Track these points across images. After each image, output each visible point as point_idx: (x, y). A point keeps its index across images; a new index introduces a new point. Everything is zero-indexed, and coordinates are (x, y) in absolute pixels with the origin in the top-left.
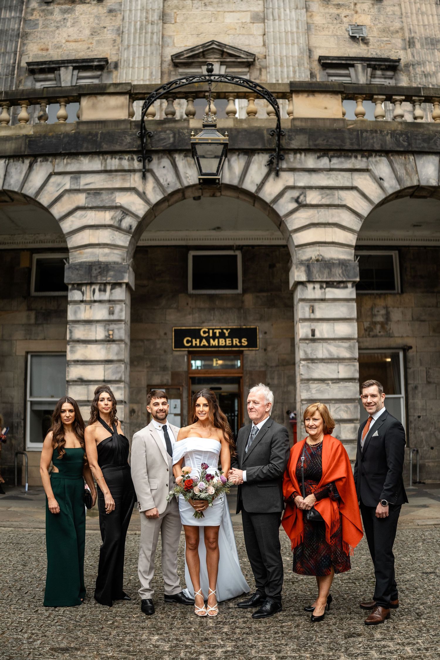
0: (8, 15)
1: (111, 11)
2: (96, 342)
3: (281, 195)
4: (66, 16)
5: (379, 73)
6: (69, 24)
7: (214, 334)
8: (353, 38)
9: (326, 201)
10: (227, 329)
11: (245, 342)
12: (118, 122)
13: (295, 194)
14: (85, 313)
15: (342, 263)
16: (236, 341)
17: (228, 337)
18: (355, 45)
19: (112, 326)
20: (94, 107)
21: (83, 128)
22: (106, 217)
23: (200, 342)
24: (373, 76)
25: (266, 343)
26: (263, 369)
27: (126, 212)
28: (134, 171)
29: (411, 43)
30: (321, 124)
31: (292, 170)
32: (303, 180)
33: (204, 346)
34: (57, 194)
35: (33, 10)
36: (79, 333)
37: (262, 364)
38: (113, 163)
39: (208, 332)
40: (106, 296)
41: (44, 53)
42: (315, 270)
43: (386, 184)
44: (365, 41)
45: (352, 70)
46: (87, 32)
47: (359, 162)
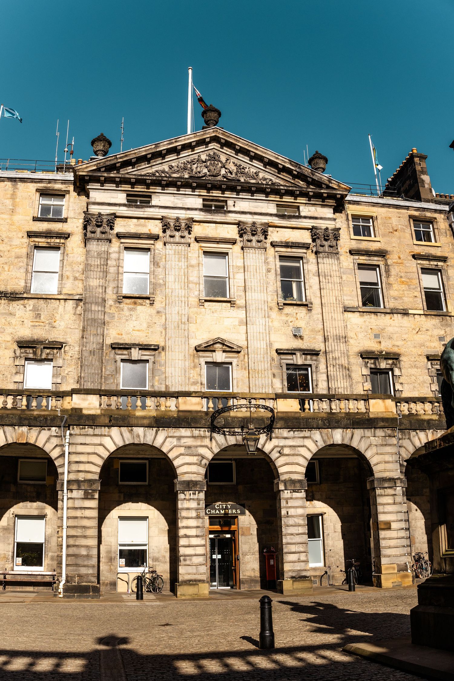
0: (96, 309)
1: (158, 312)
2: (192, 518)
3: (273, 450)
4: (132, 313)
5: (309, 357)
6: (134, 318)
7: (223, 507)
8: (295, 336)
9: (292, 452)
10: (229, 505)
11: (239, 512)
12: (197, 412)
13: (279, 449)
14: (186, 505)
15: (300, 481)
17: (230, 509)
18: (296, 340)
19: (199, 511)
20: (185, 403)
21: (181, 414)
22: (194, 459)
23: (215, 512)
24: (306, 359)
26: (248, 526)
27: (203, 457)
28: (205, 437)
29: (325, 340)
30: (290, 415)
31: (277, 438)
32: (282, 442)
33: (217, 514)
34: (170, 447)
35: (111, 306)
36: (184, 514)
37: (248, 523)
38: (196, 432)
39: (220, 506)
40: (196, 497)
41: (120, 337)
42: (288, 485)
43: (319, 444)
44: (301, 337)
45: (294, 356)
46: (145, 325)
47: (306, 433)
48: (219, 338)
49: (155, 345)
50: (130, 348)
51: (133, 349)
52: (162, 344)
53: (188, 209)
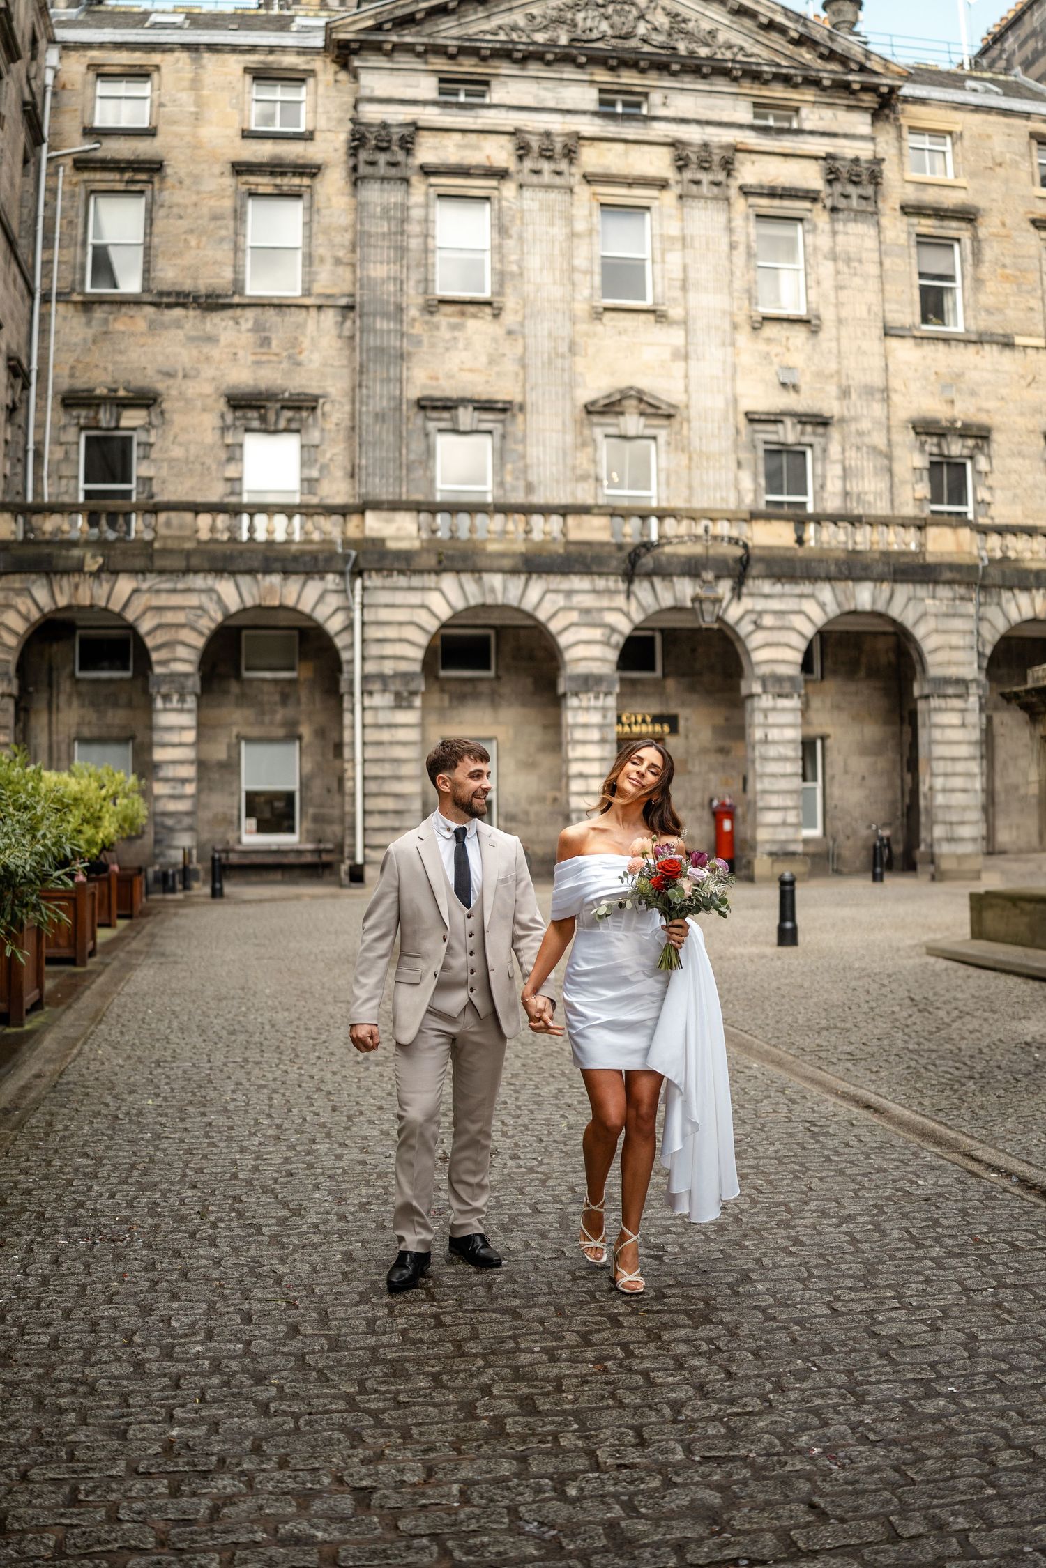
0: (385, 326)
1: (510, 333)
2: (591, 742)
3: (742, 618)
4: (456, 334)
5: (809, 429)
6: (461, 345)
7: (636, 720)
8: (784, 385)
9: (779, 623)
10: (649, 715)
11: (666, 728)
12: (602, 544)
13: (753, 617)
14: (582, 718)
15: (791, 679)
16: (658, 728)
17: (650, 723)
18: (785, 394)
19: (603, 729)
20: (579, 526)
21: (572, 548)
22: (597, 634)
23: (623, 728)
24: (803, 433)
25: (687, 730)
27: (613, 630)
28: (617, 592)
29: (845, 393)
30: (776, 552)
31: (751, 595)
32: (760, 605)
33: (626, 733)
34: (552, 611)
35: (414, 320)
36: (578, 734)
38: (601, 583)
40: (600, 703)
41: (434, 383)
42: (769, 684)
43: (828, 609)
44: (795, 388)
45: (780, 427)
46: (484, 359)
47: (806, 588)
48: (631, 388)
49: (505, 402)
50: (456, 408)
51: (461, 411)
52: (518, 399)
53: (569, 112)
